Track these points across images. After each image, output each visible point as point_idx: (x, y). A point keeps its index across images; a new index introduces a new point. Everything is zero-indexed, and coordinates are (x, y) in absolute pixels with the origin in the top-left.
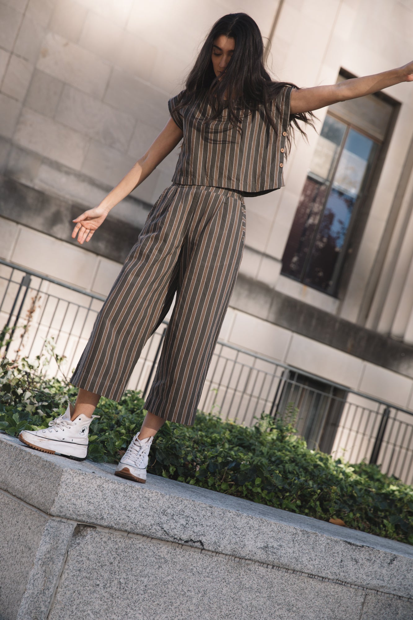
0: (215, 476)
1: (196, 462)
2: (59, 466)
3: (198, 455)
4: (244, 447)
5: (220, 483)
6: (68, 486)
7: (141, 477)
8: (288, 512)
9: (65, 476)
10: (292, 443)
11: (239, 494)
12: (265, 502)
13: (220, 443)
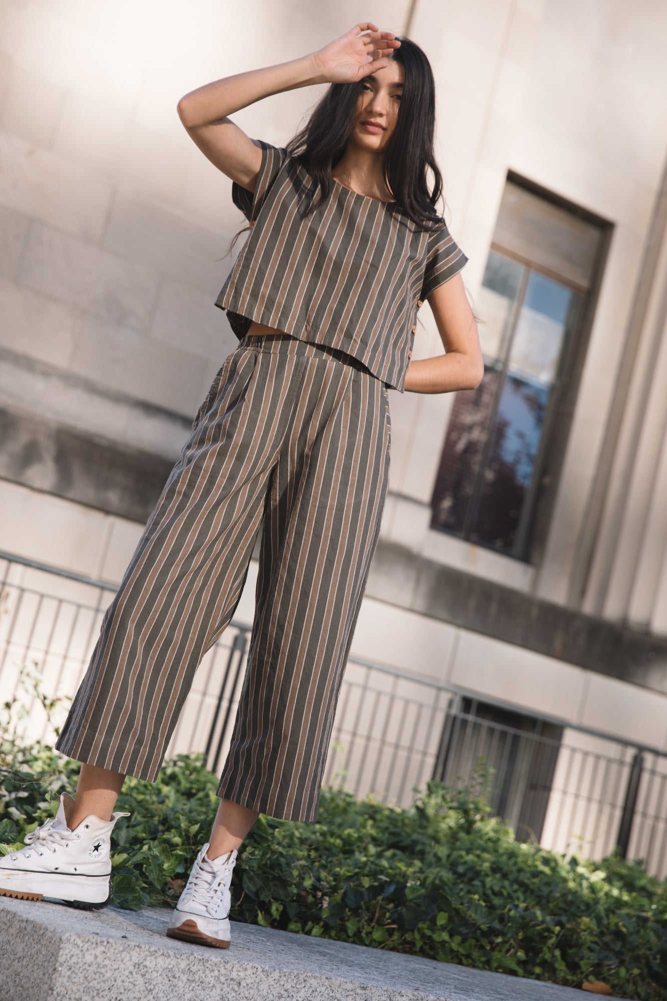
0: (358, 915)
1: (321, 891)
2: (52, 929)
3: (323, 874)
4: (403, 849)
5: (369, 930)
6: (73, 972)
7: (221, 937)
8: (504, 976)
9: (67, 951)
10: (487, 834)
11: (408, 948)
12: (457, 959)
13: (358, 847)
